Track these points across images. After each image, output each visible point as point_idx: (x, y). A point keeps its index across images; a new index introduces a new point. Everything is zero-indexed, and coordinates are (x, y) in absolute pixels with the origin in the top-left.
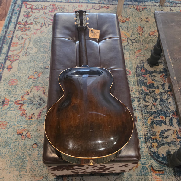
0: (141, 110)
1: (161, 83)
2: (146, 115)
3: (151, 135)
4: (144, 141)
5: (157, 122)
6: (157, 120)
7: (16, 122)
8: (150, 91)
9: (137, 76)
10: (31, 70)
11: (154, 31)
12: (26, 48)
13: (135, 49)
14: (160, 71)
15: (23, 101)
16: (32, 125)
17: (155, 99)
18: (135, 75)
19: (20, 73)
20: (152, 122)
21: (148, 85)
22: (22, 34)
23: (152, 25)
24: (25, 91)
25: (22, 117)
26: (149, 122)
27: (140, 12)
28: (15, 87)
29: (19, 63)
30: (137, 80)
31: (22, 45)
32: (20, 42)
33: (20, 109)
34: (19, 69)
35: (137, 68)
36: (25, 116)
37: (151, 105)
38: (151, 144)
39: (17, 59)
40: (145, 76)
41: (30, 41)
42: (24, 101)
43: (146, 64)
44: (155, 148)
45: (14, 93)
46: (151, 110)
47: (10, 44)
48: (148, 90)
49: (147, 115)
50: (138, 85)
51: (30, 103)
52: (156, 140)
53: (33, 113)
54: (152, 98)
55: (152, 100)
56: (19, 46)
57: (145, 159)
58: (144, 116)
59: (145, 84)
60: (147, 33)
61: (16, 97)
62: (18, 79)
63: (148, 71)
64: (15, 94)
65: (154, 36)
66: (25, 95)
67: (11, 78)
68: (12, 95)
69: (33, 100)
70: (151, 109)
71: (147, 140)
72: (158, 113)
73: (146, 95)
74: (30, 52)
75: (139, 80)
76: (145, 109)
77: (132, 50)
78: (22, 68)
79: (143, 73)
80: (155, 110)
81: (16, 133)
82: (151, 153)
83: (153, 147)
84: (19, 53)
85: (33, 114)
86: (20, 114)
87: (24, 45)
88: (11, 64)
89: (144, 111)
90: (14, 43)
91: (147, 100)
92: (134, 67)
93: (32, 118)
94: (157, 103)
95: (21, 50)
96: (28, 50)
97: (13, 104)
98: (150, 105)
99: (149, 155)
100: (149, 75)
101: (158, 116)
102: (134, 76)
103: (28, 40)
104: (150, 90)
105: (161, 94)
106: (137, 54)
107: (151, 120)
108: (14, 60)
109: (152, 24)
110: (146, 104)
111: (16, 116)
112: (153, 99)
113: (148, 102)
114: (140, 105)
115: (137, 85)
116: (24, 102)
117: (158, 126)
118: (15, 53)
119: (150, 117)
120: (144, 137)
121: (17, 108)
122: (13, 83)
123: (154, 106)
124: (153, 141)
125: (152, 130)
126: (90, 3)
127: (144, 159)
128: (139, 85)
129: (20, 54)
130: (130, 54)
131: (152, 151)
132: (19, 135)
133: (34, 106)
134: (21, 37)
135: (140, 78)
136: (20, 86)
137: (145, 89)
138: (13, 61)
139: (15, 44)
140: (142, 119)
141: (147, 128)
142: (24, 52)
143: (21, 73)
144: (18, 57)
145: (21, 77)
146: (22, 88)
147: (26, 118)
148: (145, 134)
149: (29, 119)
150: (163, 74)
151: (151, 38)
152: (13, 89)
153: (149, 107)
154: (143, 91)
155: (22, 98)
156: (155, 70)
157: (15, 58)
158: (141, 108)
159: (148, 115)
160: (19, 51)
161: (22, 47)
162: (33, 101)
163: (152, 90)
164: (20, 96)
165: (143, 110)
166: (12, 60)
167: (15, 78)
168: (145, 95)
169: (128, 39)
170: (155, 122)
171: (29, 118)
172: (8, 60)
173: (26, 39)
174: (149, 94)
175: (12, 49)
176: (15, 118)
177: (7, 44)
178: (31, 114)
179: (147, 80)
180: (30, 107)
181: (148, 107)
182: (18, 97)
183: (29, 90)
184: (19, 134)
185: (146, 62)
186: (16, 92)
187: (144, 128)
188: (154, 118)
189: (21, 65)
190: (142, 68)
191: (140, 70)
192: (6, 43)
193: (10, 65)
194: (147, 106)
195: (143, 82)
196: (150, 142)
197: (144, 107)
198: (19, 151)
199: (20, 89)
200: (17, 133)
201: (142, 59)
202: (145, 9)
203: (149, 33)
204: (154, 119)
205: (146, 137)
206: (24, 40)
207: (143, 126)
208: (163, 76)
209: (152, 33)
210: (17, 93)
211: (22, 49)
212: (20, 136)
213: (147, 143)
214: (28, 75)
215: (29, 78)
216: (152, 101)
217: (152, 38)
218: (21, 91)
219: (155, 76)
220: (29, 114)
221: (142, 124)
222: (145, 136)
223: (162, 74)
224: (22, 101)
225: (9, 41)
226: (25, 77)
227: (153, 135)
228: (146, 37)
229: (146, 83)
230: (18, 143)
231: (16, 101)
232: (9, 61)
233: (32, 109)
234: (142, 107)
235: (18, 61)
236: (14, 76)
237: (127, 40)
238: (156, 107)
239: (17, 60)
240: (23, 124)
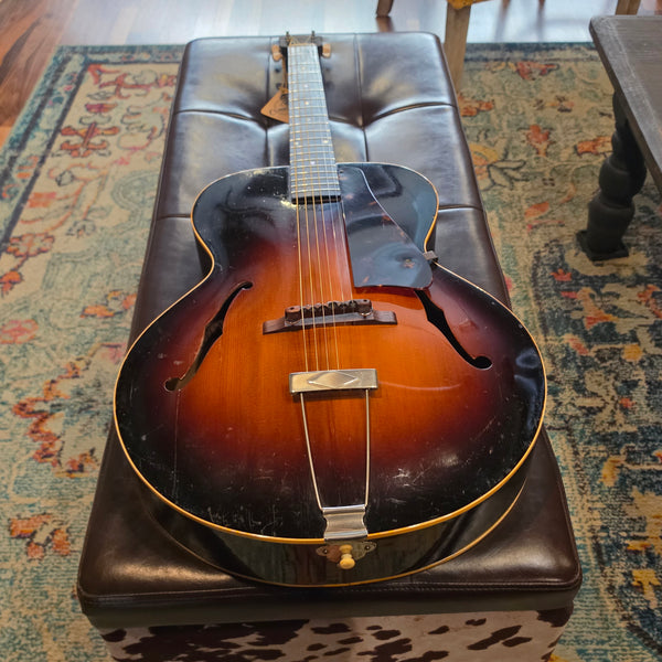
0: (568, 429)
1: (644, 321)
2: (592, 448)
3: (624, 534)
4: (594, 562)
5: (644, 479)
6: (645, 467)
7: (11, 487)
8: (599, 351)
9: (537, 297)
10: (94, 284)
11: (594, 140)
12: (84, 209)
13: (523, 201)
14: (637, 275)
15: (49, 404)
16: (81, 497)
17: (625, 382)
18: (531, 295)
19: (48, 298)
20: (624, 478)
21: (589, 328)
22: (75, 166)
23: (585, 120)
24: (64, 363)
25: (41, 466)
26: (608, 477)
27: (534, 79)
28: (24, 350)
29: (51, 264)
30: (542, 312)
31: (69, 202)
32: (61, 192)
33: (33, 432)
34: (48, 284)
35: (535, 268)
36: (51, 459)
37: (610, 407)
38: (624, 574)
39: (44, 248)
40: (572, 295)
41: (102, 186)
42: (55, 402)
43: (573, 252)
44: (650, 594)
45: (15, 370)
46: (612, 429)
47: (24, 199)
48: (590, 347)
49: (598, 450)
50: (546, 332)
51: (80, 411)
52: (649, 555)
53: (91, 448)
54: (612, 381)
55: (611, 388)
56: (55, 205)
57: (603, 642)
58: (582, 455)
59: (576, 327)
60: (566, 147)
61: (24, 387)
62: (41, 321)
63: (584, 277)
64: (22, 375)
65: (597, 154)
66: (61, 377)
67: (13, 317)
68: (7, 381)
69: (95, 398)
70: (613, 423)
71: (605, 558)
72: (645, 440)
73: (586, 368)
74: (99, 223)
75: (546, 311)
76: (587, 422)
77: (510, 205)
78: (60, 279)
79: (564, 287)
80: (632, 429)
81: (7, 534)
82: (630, 618)
83: (637, 587)
84: (54, 228)
85: (87, 452)
86: (32, 453)
87: (77, 200)
88: (19, 266)
89: (582, 432)
90: (38, 196)
91: (591, 386)
92: (522, 264)
93: (81, 469)
94: (634, 401)
95: (62, 218)
96: (89, 217)
97: (9, 415)
98: (604, 407)
99: (623, 624)
100: (589, 290)
101: (648, 452)
102: (526, 298)
103: (94, 185)
104: (600, 347)
105: (651, 365)
106: (532, 219)
107: (618, 471)
108: (32, 251)
109: (585, 116)
110: (588, 402)
111: (14, 460)
112: (618, 384)
113: (594, 395)
114: (562, 410)
115: (540, 330)
116: (53, 406)
117: (653, 495)
118: (39, 228)
119: (613, 458)
120: (589, 542)
121: (23, 430)
122: (16, 336)
123: (625, 410)
124: (637, 562)
125: (625, 514)
127: (600, 646)
128: (551, 331)
129: (59, 233)
130: (501, 219)
131: (634, 609)
132: (20, 542)
133: (97, 419)
134: (67, 176)
135: (558, 303)
136: (43, 345)
137: (578, 347)
138: (27, 256)
139: (43, 200)
140: (577, 466)
141: (599, 505)
142: (75, 224)
143: (53, 298)
144: (48, 242)
145: (54, 310)
146: (53, 354)
147: (57, 468)
148: (592, 530)
149: (70, 472)
150: (650, 285)
151: (585, 164)
152: (16, 358)
153: (605, 416)
154: (568, 354)
155: (50, 389)
156: (614, 271)
157: (38, 244)
158: (566, 422)
159: (602, 448)
160: (54, 222)
161: (67, 207)
162: (93, 401)
163: (608, 346)
164: (42, 384)
165: (575, 427)
166: (22, 250)
167: (29, 317)
168: (579, 367)
169: (491, 169)
170: (634, 476)
171: (68, 467)
172: (9, 253)
173: (86, 182)
174: (595, 365)
175: (27, 213)
176: (7, 472)
177: (11, 198)
178: (80, 453)
179: (581, 309)
180: (78, 426)
181: (600, 415)
182: (33, 385)
183: (79, 360)
184: (19, 537)
185: (572, 246)
186: (26, 366)
187: (590, 505)
188: (628, 460)
189: (58, 269)
190: (559, 266)
191: (549, 272)
192: (7, 197)
193: (14, 270)
194: (595, 414)
195: (568, 318)
196: (622, 564)
197: (577, 417)
198: (9, 610)
199: (43, 354)
200: (11, 532)
201: (555, 235)
202: (550, 71)
203: (575, 148)
204: (630, 466)
205: (602, 542)
206: (77, 185)
207: (581, 494)
208: (649, 296)
209: (586, 147)
210: (30, 372)
211: (67, 214)
212: (24, 546)
213: (608, 570)
214: (82, 305)
215: (84, 314)
216: (613, 393)
217: (587, 161)
218: (49, 362)
219: (618, 296)
220: (70, 454)
221: (575, 487)
222: (595, 537)
223: (647, 288)
224: (45, 401)
225: (22, 190)
226: (69, 312)
227: (632, 534)
228: (562, 159)
229: (580, 320)
230: (9, 575)
231: (23, 400)
232: (11, 257)
233: (85, 433)
234: (571, 417)
235: (47, 256)
236: (26, 308)
237: (489, 172)
238: (633, 417)
239: (44, 252)
240: (38, 493)
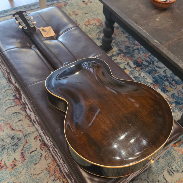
1: (125, 64)
11: (88, 21)
14: (117, 53)
16: (21, 173)
23: (83, 16)
25: (2, 171)
27: (64, 8)
36: (4, 168)
51: (2, 150)
53: (14, 158)
60: (83, 25)
65: (91, 25)
69: (4, 144)
85: (13, 160)
93: (15, 165)
105: (132, 73)
109: (82, 15)
126: (6, 16)
133: (9, 150)
147: (8, 169)
149: (12, 168)
150: (121, 54)
151: (90, 28)
156: (112, 54)
162: (4, 145)
171: (11, 167)
178: (11, 161)
180: (5, 154)
202: (66, 4)
203: (85, 24)
208: (122, 57)
209: (87, 23)
217: (90, 27)
219: (116, 60)
220: (9, 163)
223: (121, 55)
228: (84, 28)
233: (9, 155)
240: (7, 178)
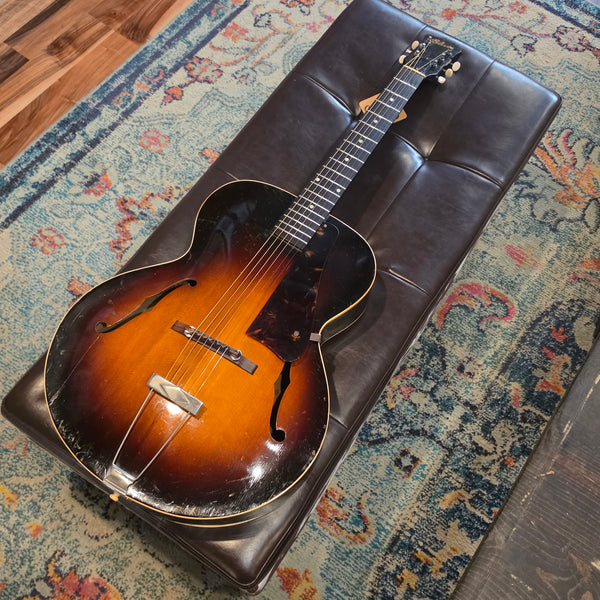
0: (450, 451)
2: (455, 475)
3: (421, 544)
4: (385, 546)
5: (470, 520)
6: (478, 513)
7: (85, 256)
8: (528, 411)
9: (523, 339)
10: (224, 131)
12: (258, 58)
13: (591, 249)
15: (141, 210)
17: (524, 446)
18: (521, 334)
19: (189, 124)
20: (457, 509)
21: (538, 388)
22: (277, 12)
24: (167, 184)
25: (110, 253)
26: (446, 502)
28: (149, 158)
29: (207, 95)
30: (514, 354)
31: (253, 45)
32: (253, 32)
33: (119, 225)
34: (195, 113)
35: (547, 313)
36: (118, 252)
37: (495, 457)
38: (398, 567)
39: (211, 79)
40: (551, 355)
41: (284, 42)
42: (144, 212)
43: (588, 320)
44: (402, 590)
45: (136, 171)
46: (481, 473)
47: (223, 25)
48: (524, 404)
49: (457, 479)
50: (503, 371)
52: (425, 567)
54: (516, 439)
55: (509, 444)
56: (242, 43)
57: (347, 594)
58: (443, 475)
59: (529, 382)
61: (133, 187)
62: (173, 141)
63: (576, 346)
64: (137, 177)
66: (159, 194)
67: (157, 127)
68: (126, 176)
70: (485, 469)
71: (395, 549)
72: (497, 496)
73: (506, 417)
74: (261, 78)
75: (519, 355)
76: (468, 456)
77: (575, 246)
78: (205, 113)
79: (552, 344)
80: (495, 482)
81: (66, 286)
82: (377, 594)
83: (398, 580)
84: (227, 64)
86: (111, 240)
87: (259, 46)
88: (186, 85)
89: (459, 460)
90: (235, 26)
91: (496, 433)
92: (537, 305)
94: (517, 464)
95: (238, 57)
96: (256, 69)
97: (113, 203)
98: (491, 454)
99: (369, 594)
100: (568, 360)
101: (491, 505)
102: (514, 335)
103: (278, 38)
104: (532, 409)
106: (581, 270)
107: (457, 503)
108: (201, 78)
110: (483, 443)
111: (98, 237)
112: (518, 445)
113: (493, 440)
114: (459, 436)
115: (500, 367)
116: (141, 213)
117: (465, 534)
118: (218, 58)
119: (462, 491)
120: (394, 532)
121: (114, 220)
122: (151, 144)
123: (503, 466)
124: (413, 567)
125: (434, 532)
126: (557, 13)
127: (343, 595)
128: (508, 373)
129: (228, 71)
130: (557, 256)
131: (383, 590)
132: (70, 295)
134: (266, 18)
135: (534, 354)
136: (163, 162)
137: (516, 398)
138: (196, 79)
139: (236, 33)
140: (433, 479)
141: (423, 515)
142: (245, 68)
143: (190, 127)
144: (217, 74)
145: (186, 138)
146: (165, 172)
147: (118, 260)
148: (403, 526)
152: (141, 161)
153: (485, 460)
154: (503, 399)
155: (147, 199)
157: (208, 73)
158: (454, 446)
159: (461, 480)
160: (231, 58)
161: (247, 49)
163: (538, 413)
164: (144, 192)
165: (457, 453)
166: (195, 73)
167: (167, 133)
168: (502, 413)
169: (592, 203)
170: (464, 513)
172: (186, 69)
173: (276, 32)
174: (514, 421)
175: (217, 40)
176: (89, 244)
177: (216, 18)
179: (546, 370)
181: (482, 457)
182: (139, 190)
183: (177, 188)
184: (71, 292)
185: (592, 315)
186: (143, 172)
187: (417, 510)
188: (471, 501)
189: (209, 104)
190: (565, 324)
191: (552, 325)
192: (213, 16)
193: (181, 87)
194: (479, 454)
195: (530, 371)
196: (402, 560)
197: (465, 448)
198: (40, 334)
199: (158, 170)
200: (69, 286)
201: (587, 297)
204: (468, 505)
205: (402, 538)
206: (268, 31)
207: (418, 499)
210: (143, 179)
211: (243, 56)
212: (70, 300)
213: (390, 556)
214: (205, 144)
215: (202, 154)
216: (507, 448)
218: (158, 179)
221: (418, 492)
222: (400, 532)
224: (139, 207)
225: (227, 14)
226: (194, 145)
227: (426, 547)
229: (537, 379)
230: (52, 313)
231: (127, 198)
232: (185, 73)
234: (461, 445)
235: (207, 87)
236: (170, 124)
237: (588, 204)
238: (504, 475)
239: (209, 82)
240: (99, 268)
